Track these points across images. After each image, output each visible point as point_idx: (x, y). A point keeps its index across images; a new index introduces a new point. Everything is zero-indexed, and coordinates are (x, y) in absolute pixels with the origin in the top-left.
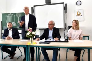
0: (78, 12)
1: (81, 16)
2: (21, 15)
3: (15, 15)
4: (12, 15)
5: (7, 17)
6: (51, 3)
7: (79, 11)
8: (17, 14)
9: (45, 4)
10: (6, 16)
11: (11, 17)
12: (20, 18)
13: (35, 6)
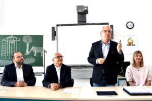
0: (129, 39)
1: (134, 45)
2: (33, 40)
3: (21, 40)
4: (15, 39)
5: (4, 42)
6: (87, 22)
7: (131, 38)
8: (24, 37)
9: (77, 23)
10: (4, 40)
11: (13, 42)
12: (30, 44)
13: (58, 25)
